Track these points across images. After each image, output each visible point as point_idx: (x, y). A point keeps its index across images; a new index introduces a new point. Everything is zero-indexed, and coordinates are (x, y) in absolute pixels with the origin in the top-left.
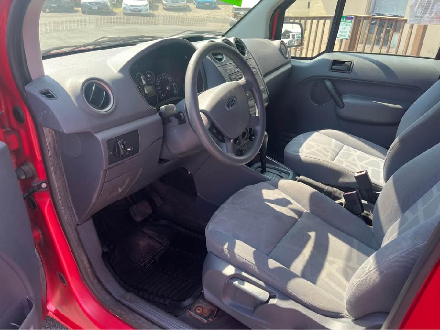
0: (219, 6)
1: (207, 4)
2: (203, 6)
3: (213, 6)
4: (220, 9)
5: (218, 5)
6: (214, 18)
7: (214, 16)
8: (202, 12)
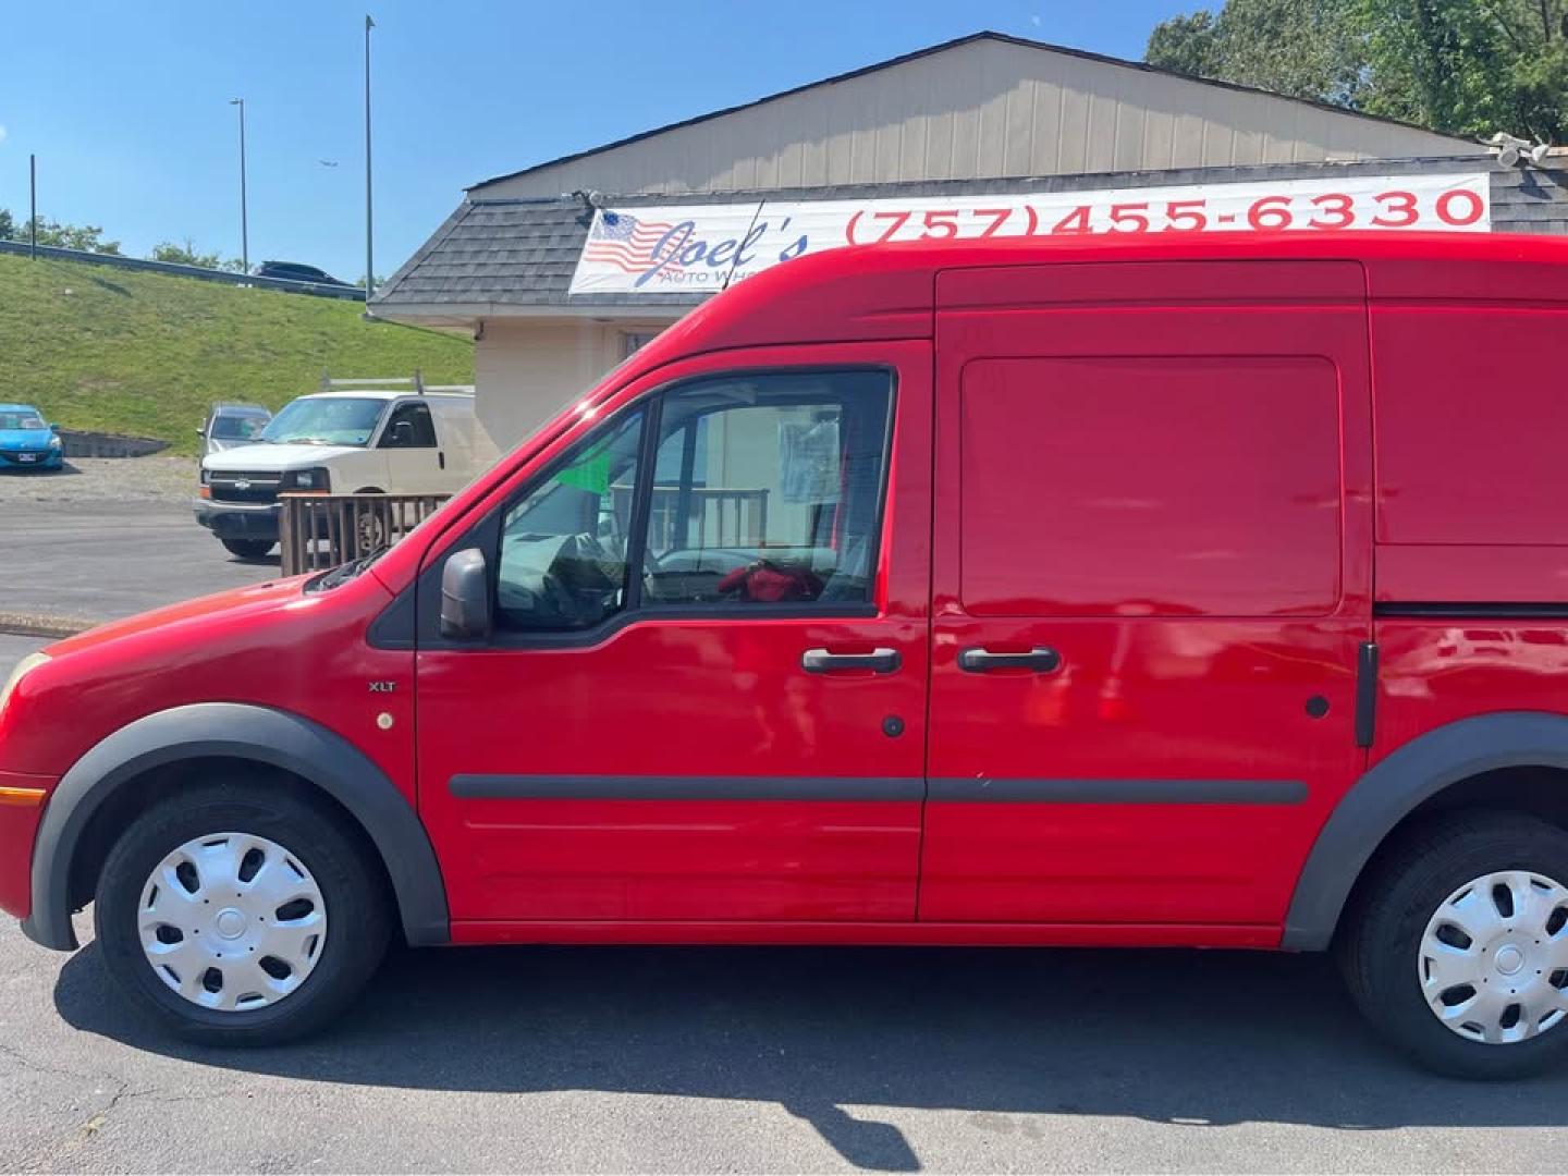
0: (71, 461)
1: (25, 458)
2: (8, 463)
3: (50, 461)
4: (78, 472)
5: (66, 460)
6: (66, 500)
7: (64, 496)
8: (12, 483)
